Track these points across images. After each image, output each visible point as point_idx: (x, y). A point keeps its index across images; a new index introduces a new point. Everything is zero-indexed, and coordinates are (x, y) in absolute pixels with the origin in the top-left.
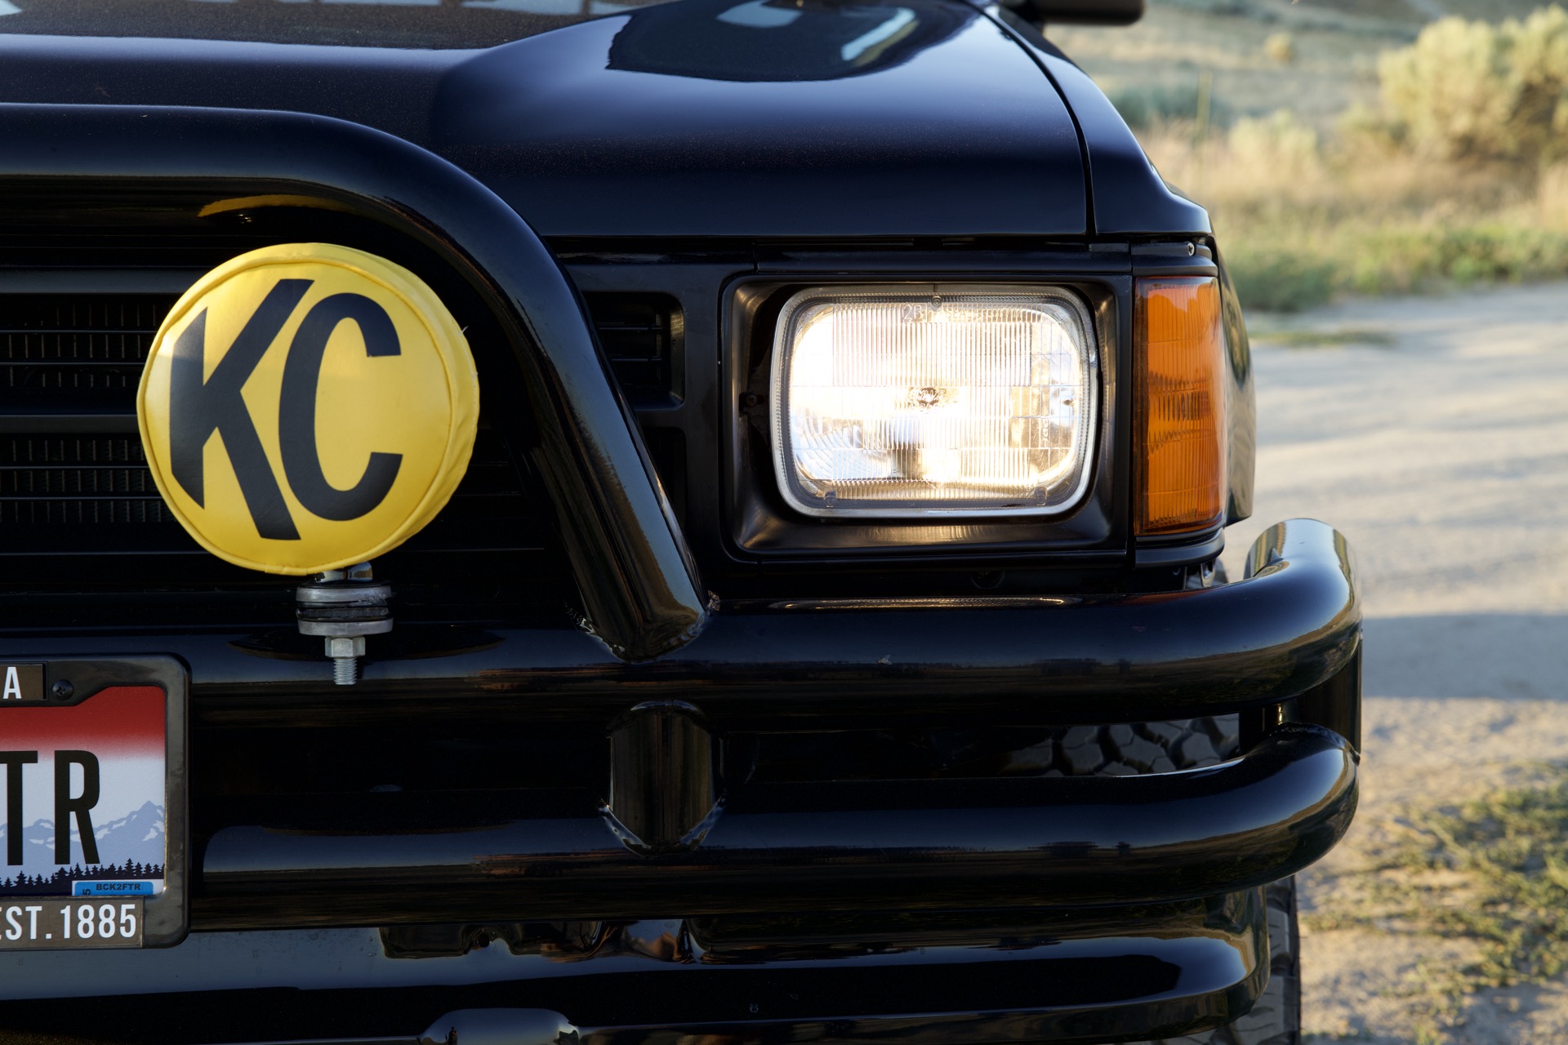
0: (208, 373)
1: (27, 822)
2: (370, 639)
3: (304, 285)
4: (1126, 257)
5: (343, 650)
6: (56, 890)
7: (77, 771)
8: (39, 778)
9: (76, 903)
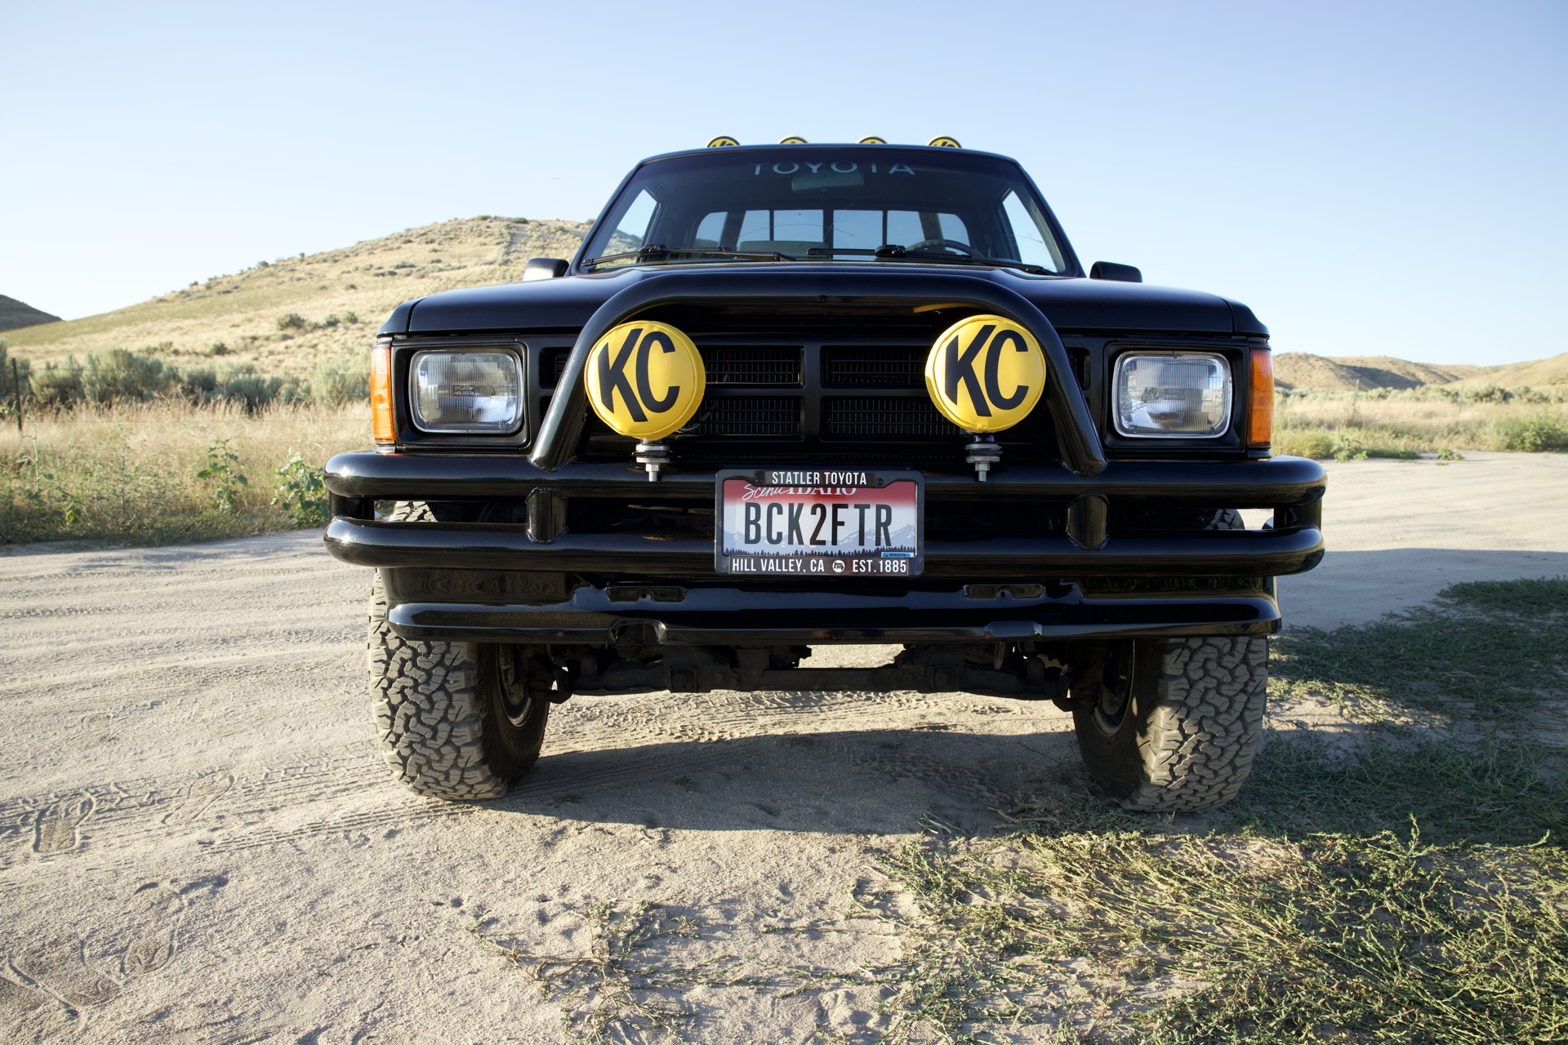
0: (960, 357)
1: (866, 530)
2: (992, 464)
3: (993, 327)
4: (1246, 341)
5: (982, 468)
6: (876, 555)
7: (884, 512)
8: (870, 514)
9: (884, 559)
